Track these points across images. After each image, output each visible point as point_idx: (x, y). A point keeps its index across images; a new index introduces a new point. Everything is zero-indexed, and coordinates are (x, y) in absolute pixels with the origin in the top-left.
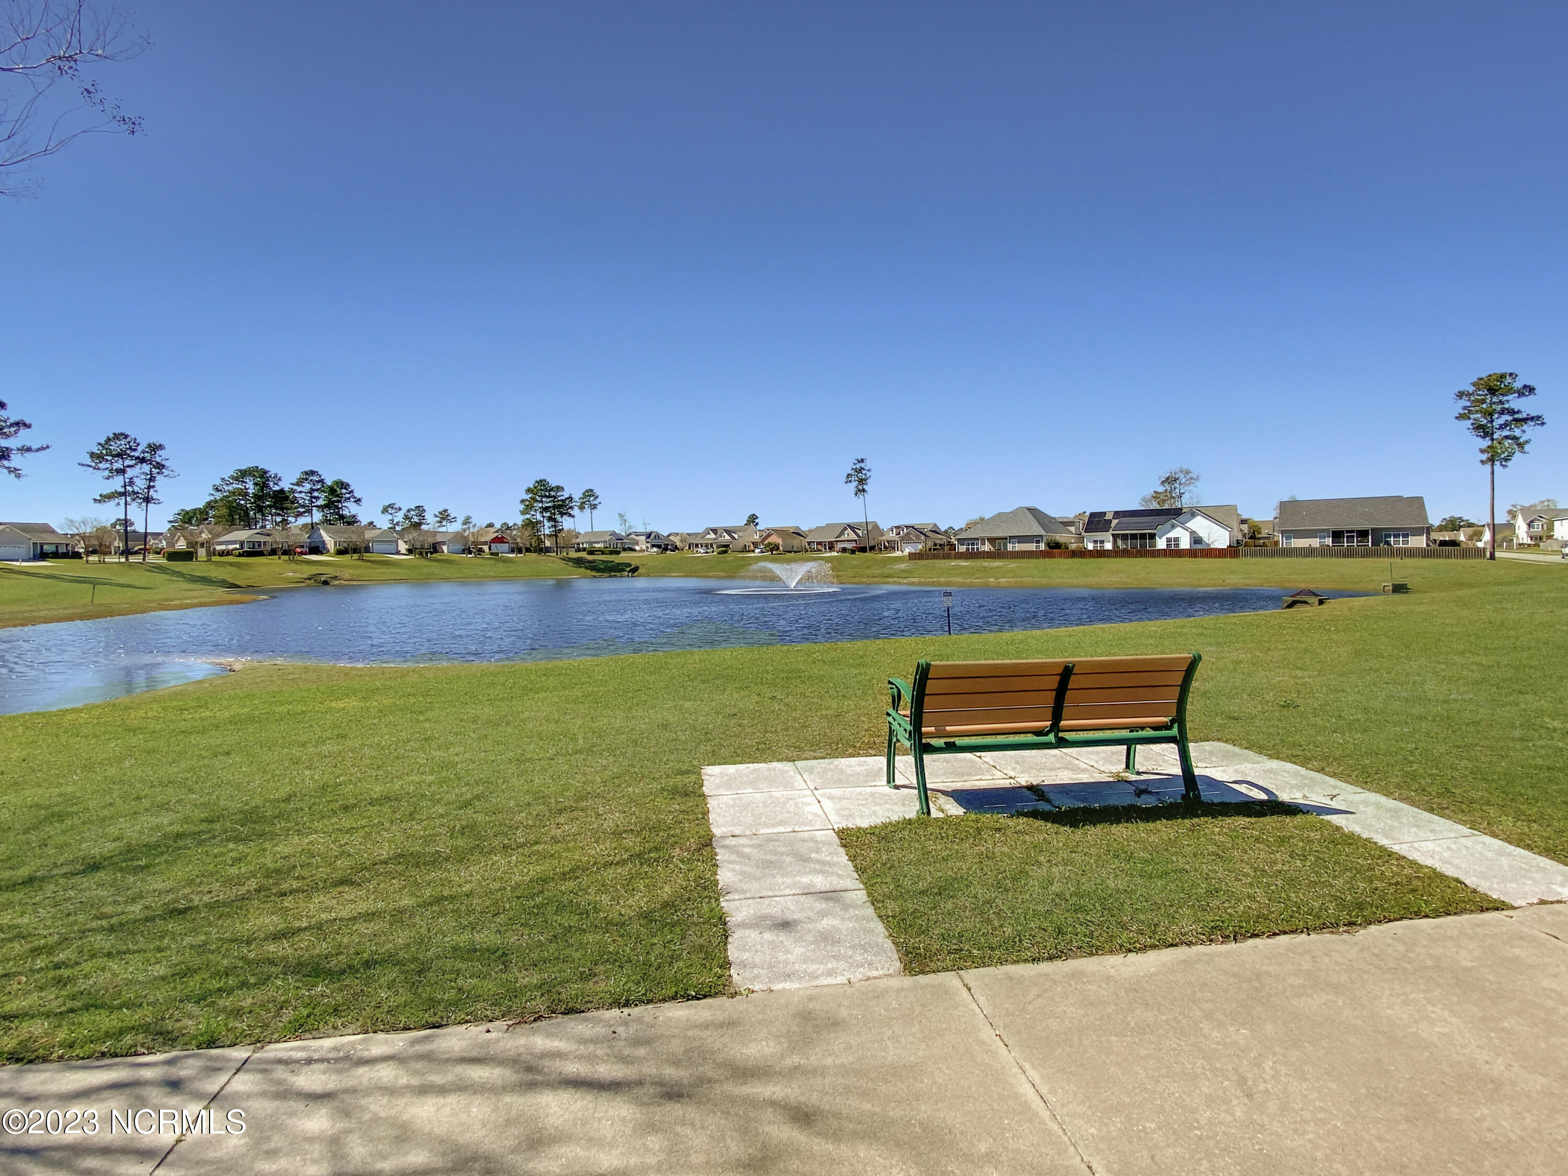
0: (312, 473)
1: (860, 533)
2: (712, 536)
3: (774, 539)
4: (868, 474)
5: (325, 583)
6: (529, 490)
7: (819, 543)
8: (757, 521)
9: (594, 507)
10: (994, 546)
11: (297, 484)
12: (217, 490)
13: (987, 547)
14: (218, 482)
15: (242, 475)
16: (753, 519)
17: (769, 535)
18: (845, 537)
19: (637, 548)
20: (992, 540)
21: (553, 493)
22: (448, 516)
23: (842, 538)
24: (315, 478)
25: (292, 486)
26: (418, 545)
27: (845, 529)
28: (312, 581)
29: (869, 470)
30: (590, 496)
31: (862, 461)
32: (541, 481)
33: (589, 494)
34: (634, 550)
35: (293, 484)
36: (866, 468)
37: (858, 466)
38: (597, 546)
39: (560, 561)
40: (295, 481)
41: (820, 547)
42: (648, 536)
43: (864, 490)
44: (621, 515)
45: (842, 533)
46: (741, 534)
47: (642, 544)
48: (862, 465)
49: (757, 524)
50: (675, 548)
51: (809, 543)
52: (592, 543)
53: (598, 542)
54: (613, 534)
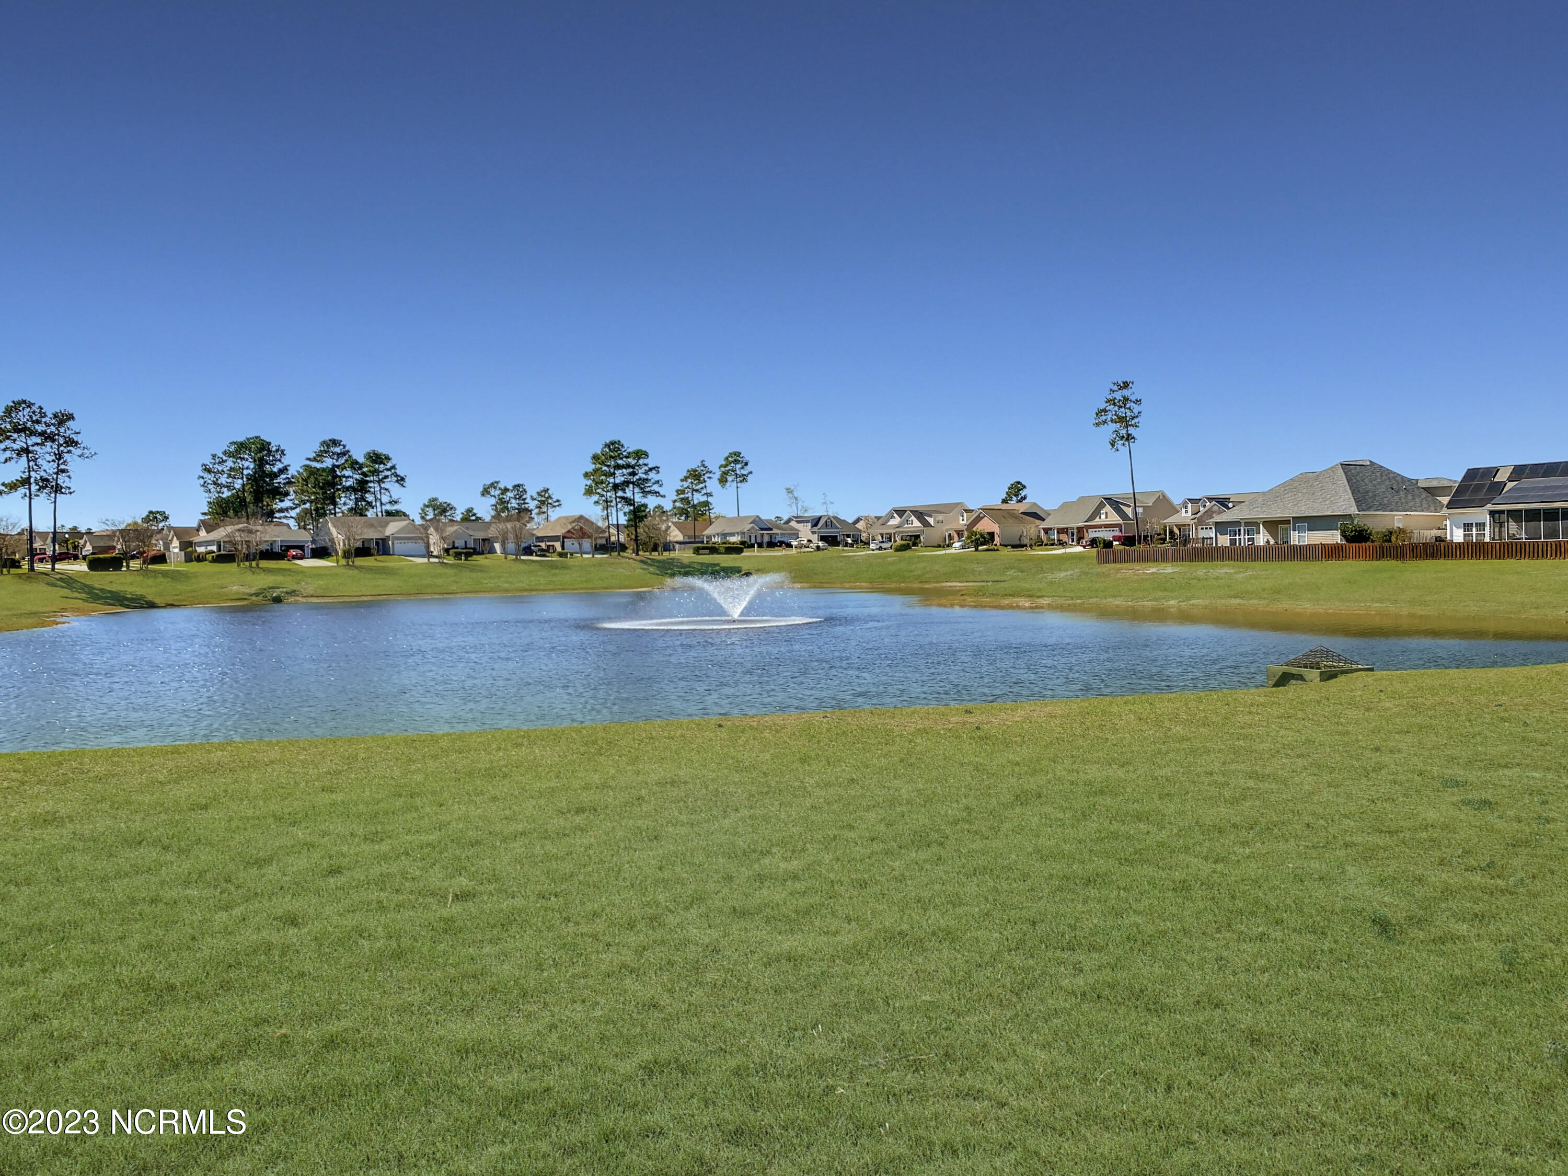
0: (335, 443)
1: (1129, 511)
2: (896, 520)
3: (987, 525)
4: (1136, 408)
5: (278, 600)
6: (595, 458)
7: (1061, 531)
8: (1023, 493)
9: (744, 478)
10: (1273, 534)
11: (315, 460)
12: (209, 471)
13: (1262, 538)
14: (208, 461)
15: (241, 448)
16: (1016, 490)
17: (978, 519)
18: (1102, 519)
19: (794, 543)
20: (1272, 525)
21: (632, 461)
22: (550, 497)
23: (1097, 521)
24: (338, 450)
25: (308, 462)
26: (460, 543)
27: (1101, 506)
28: (261, 597)
29: (1138, 402)
30: (736, 462)
31: (1126, 385)
32: (613, 443)
33: (735, 458)
34: (789, 546)
35: (309, 459)
36: (1133, 398)
37: (1118, 396)
38: (733, 539)
39: (638, 564)
40: (312, 455)
41: (1064, 537)
42: (816, 522)
43: (1129, 438)
44: (789, 491)
45: (1096, 513)
46: (940, 517)
47: (806, 533)
48: (1126, 392)
49: (1024, 498)
50: (858, 541)
51: (1046, 531)
52: (725, 535)
53: (733, 534)
54: (757, 520)
